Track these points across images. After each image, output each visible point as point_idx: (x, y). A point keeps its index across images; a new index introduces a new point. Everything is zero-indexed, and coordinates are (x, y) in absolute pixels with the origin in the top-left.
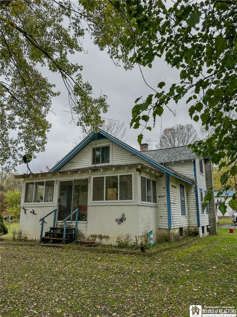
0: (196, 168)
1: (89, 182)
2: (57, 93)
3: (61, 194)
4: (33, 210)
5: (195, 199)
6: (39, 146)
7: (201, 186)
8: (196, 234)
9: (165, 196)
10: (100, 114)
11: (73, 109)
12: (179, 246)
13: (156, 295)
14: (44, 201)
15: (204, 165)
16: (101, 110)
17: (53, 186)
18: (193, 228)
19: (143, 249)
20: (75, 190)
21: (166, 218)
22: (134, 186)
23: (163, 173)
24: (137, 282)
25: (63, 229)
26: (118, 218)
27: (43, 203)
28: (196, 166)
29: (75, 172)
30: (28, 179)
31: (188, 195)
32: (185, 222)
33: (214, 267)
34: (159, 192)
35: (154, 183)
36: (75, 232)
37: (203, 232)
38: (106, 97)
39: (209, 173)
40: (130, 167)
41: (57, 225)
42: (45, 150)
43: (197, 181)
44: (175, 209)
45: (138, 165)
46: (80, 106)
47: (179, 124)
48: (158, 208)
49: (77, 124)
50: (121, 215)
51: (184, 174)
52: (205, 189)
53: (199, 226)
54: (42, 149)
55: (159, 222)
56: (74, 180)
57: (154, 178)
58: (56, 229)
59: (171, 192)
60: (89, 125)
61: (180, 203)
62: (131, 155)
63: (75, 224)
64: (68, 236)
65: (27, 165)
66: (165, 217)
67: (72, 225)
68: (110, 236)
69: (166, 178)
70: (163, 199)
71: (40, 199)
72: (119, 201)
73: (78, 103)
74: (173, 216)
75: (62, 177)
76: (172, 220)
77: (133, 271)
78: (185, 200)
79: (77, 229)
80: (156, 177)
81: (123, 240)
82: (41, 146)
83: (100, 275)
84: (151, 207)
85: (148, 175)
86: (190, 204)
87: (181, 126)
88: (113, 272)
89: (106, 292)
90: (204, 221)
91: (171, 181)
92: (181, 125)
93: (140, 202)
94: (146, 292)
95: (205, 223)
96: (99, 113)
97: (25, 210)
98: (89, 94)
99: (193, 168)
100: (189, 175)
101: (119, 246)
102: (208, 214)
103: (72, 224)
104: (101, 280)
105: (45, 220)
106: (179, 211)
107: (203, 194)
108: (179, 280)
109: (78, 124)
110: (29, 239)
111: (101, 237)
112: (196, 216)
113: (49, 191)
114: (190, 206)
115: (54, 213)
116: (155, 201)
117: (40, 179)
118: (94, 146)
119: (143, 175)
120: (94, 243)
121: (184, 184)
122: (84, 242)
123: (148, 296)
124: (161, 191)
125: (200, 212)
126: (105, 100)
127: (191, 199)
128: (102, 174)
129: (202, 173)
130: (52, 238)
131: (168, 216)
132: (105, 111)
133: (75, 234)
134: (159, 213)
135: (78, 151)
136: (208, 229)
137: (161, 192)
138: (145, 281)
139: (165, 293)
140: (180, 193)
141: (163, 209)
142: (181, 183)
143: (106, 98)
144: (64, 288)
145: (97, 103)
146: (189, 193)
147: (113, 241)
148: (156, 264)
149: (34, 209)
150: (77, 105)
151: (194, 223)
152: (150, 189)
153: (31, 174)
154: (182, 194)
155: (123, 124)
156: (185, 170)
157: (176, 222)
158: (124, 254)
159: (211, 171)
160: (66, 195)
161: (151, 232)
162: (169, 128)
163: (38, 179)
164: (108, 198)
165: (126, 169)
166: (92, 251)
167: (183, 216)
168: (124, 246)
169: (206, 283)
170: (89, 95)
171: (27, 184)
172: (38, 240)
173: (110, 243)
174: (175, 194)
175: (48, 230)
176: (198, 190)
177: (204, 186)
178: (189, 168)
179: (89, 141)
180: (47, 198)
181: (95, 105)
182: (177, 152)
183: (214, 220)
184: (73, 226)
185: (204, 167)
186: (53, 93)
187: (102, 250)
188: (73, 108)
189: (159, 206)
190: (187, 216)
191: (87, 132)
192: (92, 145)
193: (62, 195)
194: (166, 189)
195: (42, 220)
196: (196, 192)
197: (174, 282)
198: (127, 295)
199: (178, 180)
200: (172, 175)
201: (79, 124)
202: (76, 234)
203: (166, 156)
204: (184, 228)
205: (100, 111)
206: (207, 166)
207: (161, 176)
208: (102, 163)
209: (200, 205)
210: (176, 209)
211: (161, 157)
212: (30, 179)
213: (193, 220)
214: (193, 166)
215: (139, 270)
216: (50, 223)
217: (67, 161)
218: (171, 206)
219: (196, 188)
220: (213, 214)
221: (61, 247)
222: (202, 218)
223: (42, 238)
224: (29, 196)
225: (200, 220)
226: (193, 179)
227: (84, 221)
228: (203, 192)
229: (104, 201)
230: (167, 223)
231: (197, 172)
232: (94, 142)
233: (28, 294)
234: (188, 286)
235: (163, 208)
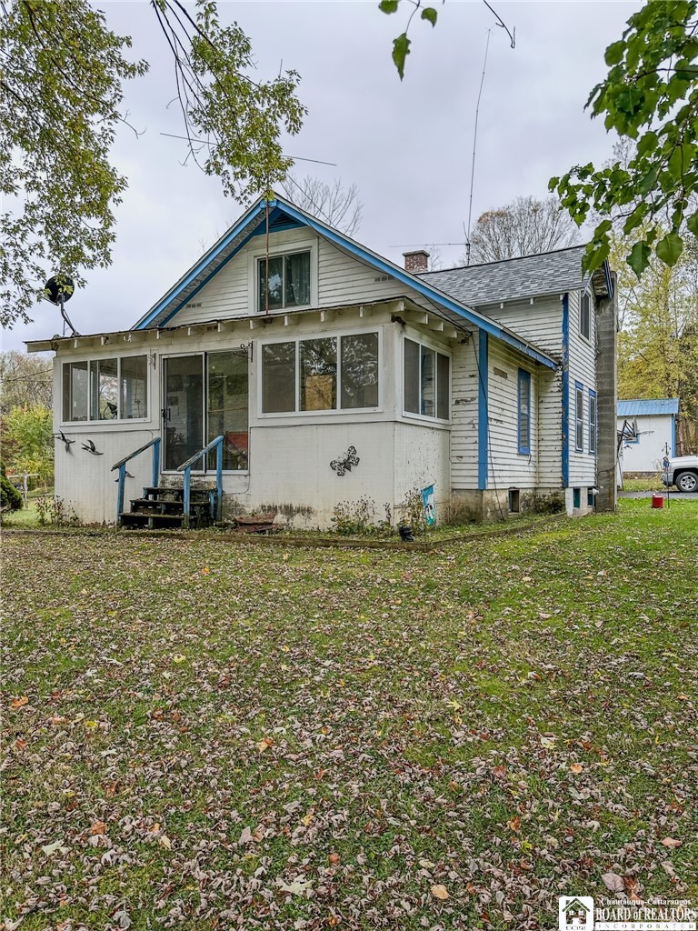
0: (570, 319)
1: (249, 360)
2: (137, 64)
3: (170, 401)
4: (90, 442)
5: (561, 410)
6: (93, 249)
7: (578, 374)
8: (556, 506)
9: (473, 399)
10: (277, 138)
11: (191, 117)
12: (506, 532)
13: (440, 625)
14: (122, 417)
15: (593, 314)
16: (282, 123)
17: (143, 377)
18: (548, 493)
19: (405, 533)
20: (210, 392)
21: (472, 460)
22: (384, 366)
23: (471, 333)
24: (387, 601)
25: (181, 492)
26: (336, 459)
27: (119, 421)
28: (570, 314)
29: (209, 328)
30: (68, 352)
31: (539, 401)
32: (528, 474)
33: (601, 573)
34: (456, 389)
35: (444, 361)
36: (215, 498)
37: (577, 504)
38: (295, 77)
39: (607, 338)
40: (373, 309)
41: (163, 482)
42: (111, 262)
43: (570, 358)
44: (500, 436)
45: (397, 303)
46: (212, 107)
47: (526, 196)
48: (453, 434)
49: (204, 166)
50: (346, 451)
51: (533, 339)
52: (590, 383)
53: (565, 485)
54: (102, 258)
55: (454, 473)
56: (206, 353)
57: (444, 346)
58: (162, 492)
59: (490, 388)
60: (243, 177)
61: (516, 422)
62: (377, 280)
63: (215, 479)
64: (197, 509)
65: (62, 310)
66: (470, 457)
67: (205, 482)
68: (314, 507)
69: (478, 348)
70: (468, 407)
71: (108, 410)
72: (339, 410)
73: (206, 95)
74: (493, 454)
75: (168, 345)
76: (489, 467)
77: (379, 580)
78: (532, 415)
79: (222, 491)
80: (450, 343)
81: (352, 516)
82: (98, 247)
83: (290, 589)
84: (430, 431)
85: (425, 337)
86: (544, 427)
87: (530, 204)
88: (323, 582)
89: (306, 621)
90: (580, 474)
91: (491, 356)
92: (532, 200)
93: (399, 412)
94: (413, 620)
95: (585, 479)
96: (276, 134)
97: (68, 443)
98: (241, 67)
99: (561, 319)
100: (547, 342)
101: (339, 531)
102: (593, 457)
103: (207, 479)
104: (292, 598)
105: (129, 467)
106: (510, 444)
107: (584, 398)
108: (503, 596)
109: (208, 167)
110: (87, 521)
111: (289, 511)
112: (557, 459)
113: (134, 392)
114: (543, 432)
115: (152, 448)
116: (444, 413)
117: (103, 352)
118: (262, 252)
119: (412, 335)
120: (271, 524)
121: (530, 369)
122: (243, 521)
123: (417, 627)
124: (463, 384)
125: (570, 448)
126: (292, 87)
127: (547, 411)
128: (289, 334)
129: (587, 335)
130: (152, 515)
131: (479, 456)
132: (295, 126)
133: (215, 505)
134: (453, 447)
135: (213, 268)
136: (590, 496)
137: (463, 388)
138: (411, 599)
139: (464, 622)
140: (516, 392)
141: (466, 437)
142: (523, 365)
143: (295, 83)
144: (191, 616)
145: (269, 101)
146: (542, 394)
147: (323, 521)
148: (440, 565)
149: (93, 438)
150: (205, 102)
151: (552, 478)
152: (431, 379)
153: (76, 335)
154: (523, 397)
155: (352, 192)
156: (535, 327)
157: (501, 474)
158: (354, 547)
159: (611, 333)
160: (183, 404)
161: (429, 489)
162: (496, 210)
163: (98, 352)
164: (308, 403)
165: (361, 315)
166: (264, 543)
167: (522, 458)
168: (355, 530)
169: (577, 604)
170: (241, 70)
171: (66, 366)
172: (111, 524)
173: (316, 527)
174: (504, 393)
175: (140, 495)
176: (571, 385)
177: (588, 376)
178: (547, 321)
179: (247, 234)
180: (130, 407)
181: (262, 107)
182: (516, 272)
183: (611, 473)
184: (209, 483)
185: (593, 319)
186: (125, 66)
187: (293, 539)
188: (191, 113)
189: (453, 428)
190: (533, 459)
191: (237, 194)
192: (255, 248)
193: (172, 404)
194: (476, 380)
195: (120, 466)
196: (564, 390)
197: (488, 602)
198: (360, 625)
199: (513, 356)
200: (498, 335)
201: (211, 168)
202: (219, 504)
203: (482, 285)
204: (524, 491)
205: (277, 127)
206: (604, 318)
207: (463, 342)
208: (286, 307)
209: (573, 428)
210: (504, 437)
211: (467, 291)
212: (75, 354)
213: (549, 470)
214: (562, 314)
215: (396, 578)
216: (142, 478)
217: (180, 302)
218: (490, 428)
219: (565, 378)
220: (608, 456)
221: (179, 536)
222: (576, 464)
223: (122, 516)
224: (75, 405)
225: (570, 469)
226: (558, 352)
227: (242, 469)
228: (584, 393)
229: (298, 413)
230: (476, 473)
231: (570, 330)
232: (260, 240)
233: (93, 628)
234: (526, 608)
235: (466, 434)
